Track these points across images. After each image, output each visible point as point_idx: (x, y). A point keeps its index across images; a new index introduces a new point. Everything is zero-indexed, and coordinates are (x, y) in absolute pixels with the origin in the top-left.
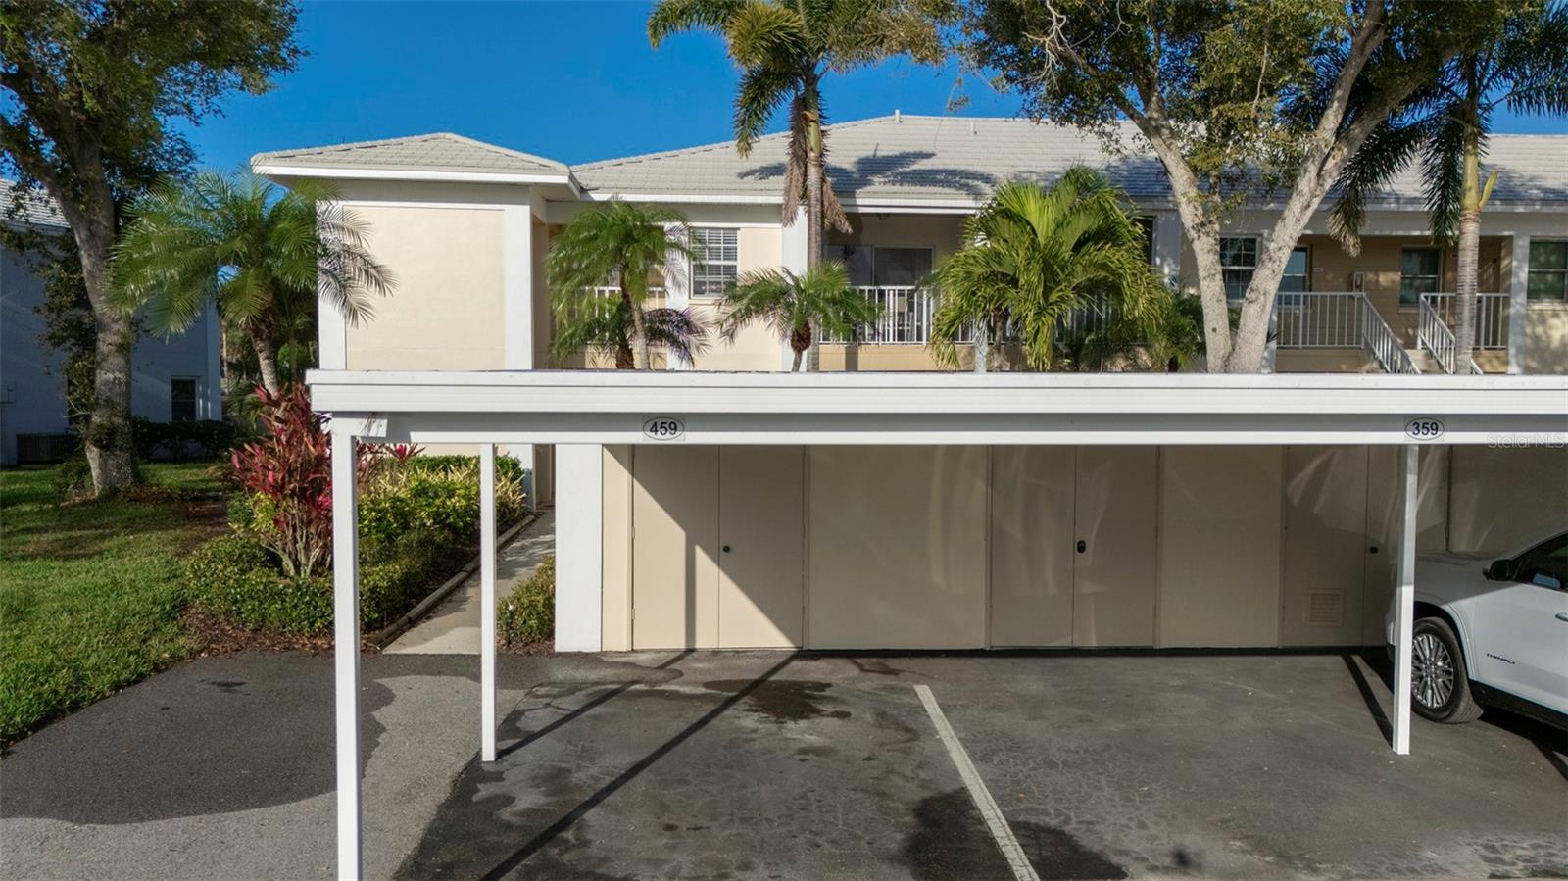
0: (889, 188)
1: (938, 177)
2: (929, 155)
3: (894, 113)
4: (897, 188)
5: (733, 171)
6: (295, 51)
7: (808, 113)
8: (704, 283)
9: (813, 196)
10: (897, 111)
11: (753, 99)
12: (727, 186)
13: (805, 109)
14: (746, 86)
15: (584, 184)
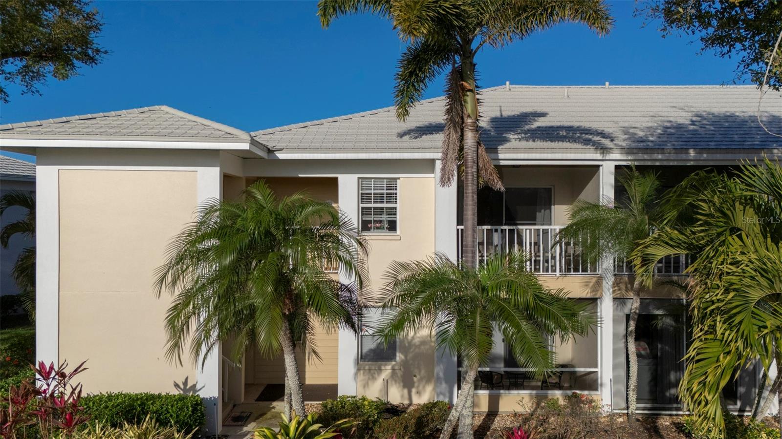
0: (524, 144)
1: (561, 133)
2: (543, 115)
3: (505, 84)
4: (531, 144)
5: (394, 131)
6: (98, 51)
7: (465, 84)
8: (370, 222)
9: (469, 158)
10: (508, 83)
11: (411, 74)
12: (390, 145)
13: (463, 80)
14: (406, 62)
15: (271, 145)
